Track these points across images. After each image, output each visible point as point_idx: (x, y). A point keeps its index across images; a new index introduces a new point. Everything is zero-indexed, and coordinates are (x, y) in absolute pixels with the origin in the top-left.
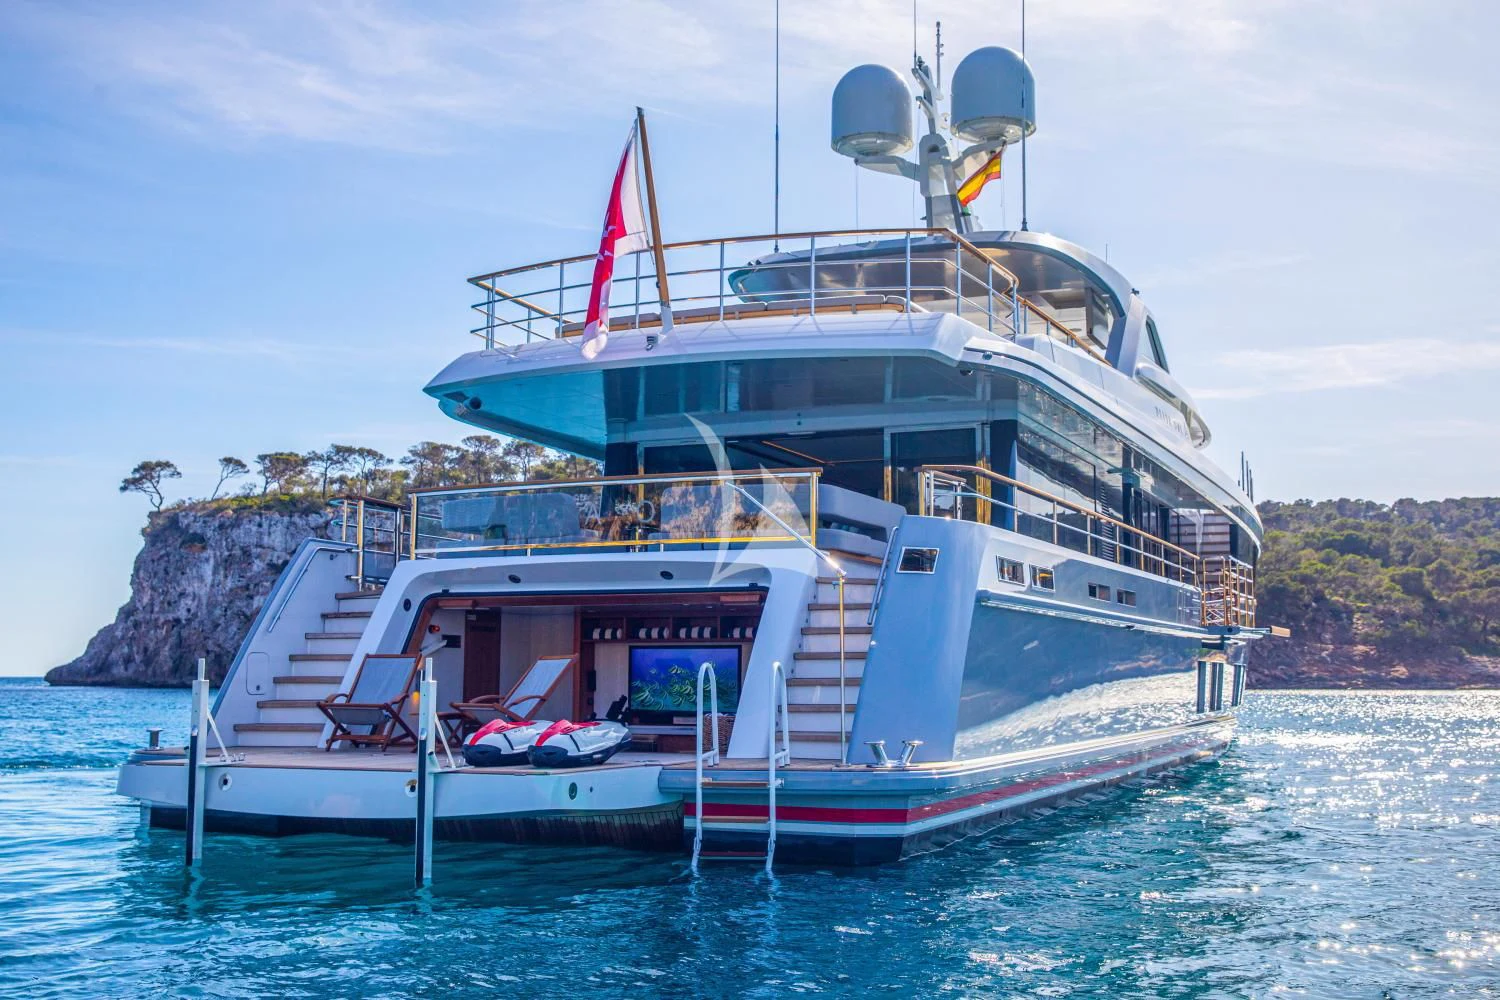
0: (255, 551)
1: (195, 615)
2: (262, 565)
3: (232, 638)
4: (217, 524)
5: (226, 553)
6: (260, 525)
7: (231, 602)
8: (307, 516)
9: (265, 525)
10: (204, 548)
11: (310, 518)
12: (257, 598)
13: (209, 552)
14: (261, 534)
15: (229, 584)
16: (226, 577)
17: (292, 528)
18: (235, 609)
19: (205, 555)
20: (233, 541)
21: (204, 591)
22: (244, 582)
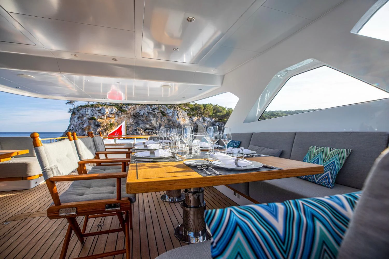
0: (84, 115)
1: (74, 128)
2: (86, 118)
3: (79, 133)
4: (77, 110)
5: (79, 116)
6: (85, 110)
10: (75, 115)
11: (96, 108)
13: (76, 116)
14: (86, 112)
15: (79, 122)
16: (78, 120)
17: (92, 110)
18: (80, 127)
20: (80, 113)
21: (75, 124)
22: (82, 122)
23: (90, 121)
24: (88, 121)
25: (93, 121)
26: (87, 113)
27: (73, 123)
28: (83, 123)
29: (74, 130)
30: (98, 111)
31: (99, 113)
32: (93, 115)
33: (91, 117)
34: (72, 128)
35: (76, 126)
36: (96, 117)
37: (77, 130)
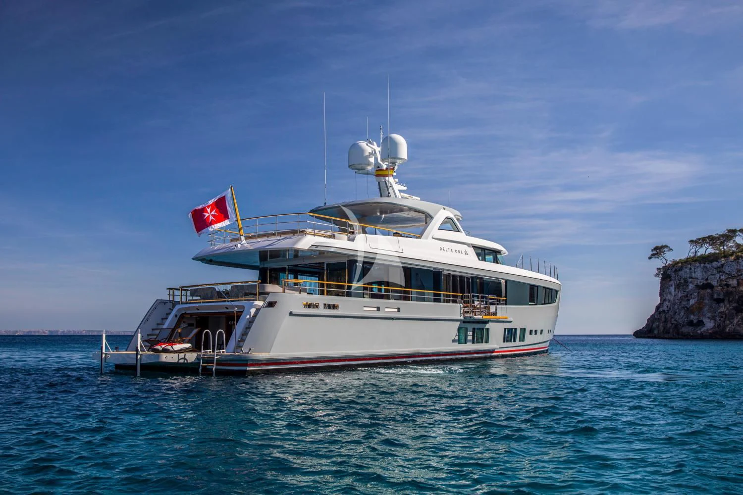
0: (689, 280)
1: (670, 308)
2: (693, 286)
3: (682, 318)
4: (674, 270)
5: (678, 282)
6: (690, 269)
7: (681, 302)
8: (712, 263)
9: (693, 269)
10: (670, 280)
11: (713, 264)
12: (691, 300)
13: (672, 282)
14: (691, 272)
15: (680, 295)
16: (678, 292)
17: (705, 269)
18: (682, 306)
19: (670, 283)
20: (680, 277)
21: (672, 299)
22: (685, 294)
23: (702, 292)
24: (699, 293)
25: (709, 291)
26: (693, 275)
27: (667, 298)
28: (687, 297)
29: (670, 312)
30: (717, 268)
31: (721, 274)
32: (707, 279)
33: (703, 284)
34: (665, 308)
35: (674, 304)
36: (715, 283)
37: (676, 312)
